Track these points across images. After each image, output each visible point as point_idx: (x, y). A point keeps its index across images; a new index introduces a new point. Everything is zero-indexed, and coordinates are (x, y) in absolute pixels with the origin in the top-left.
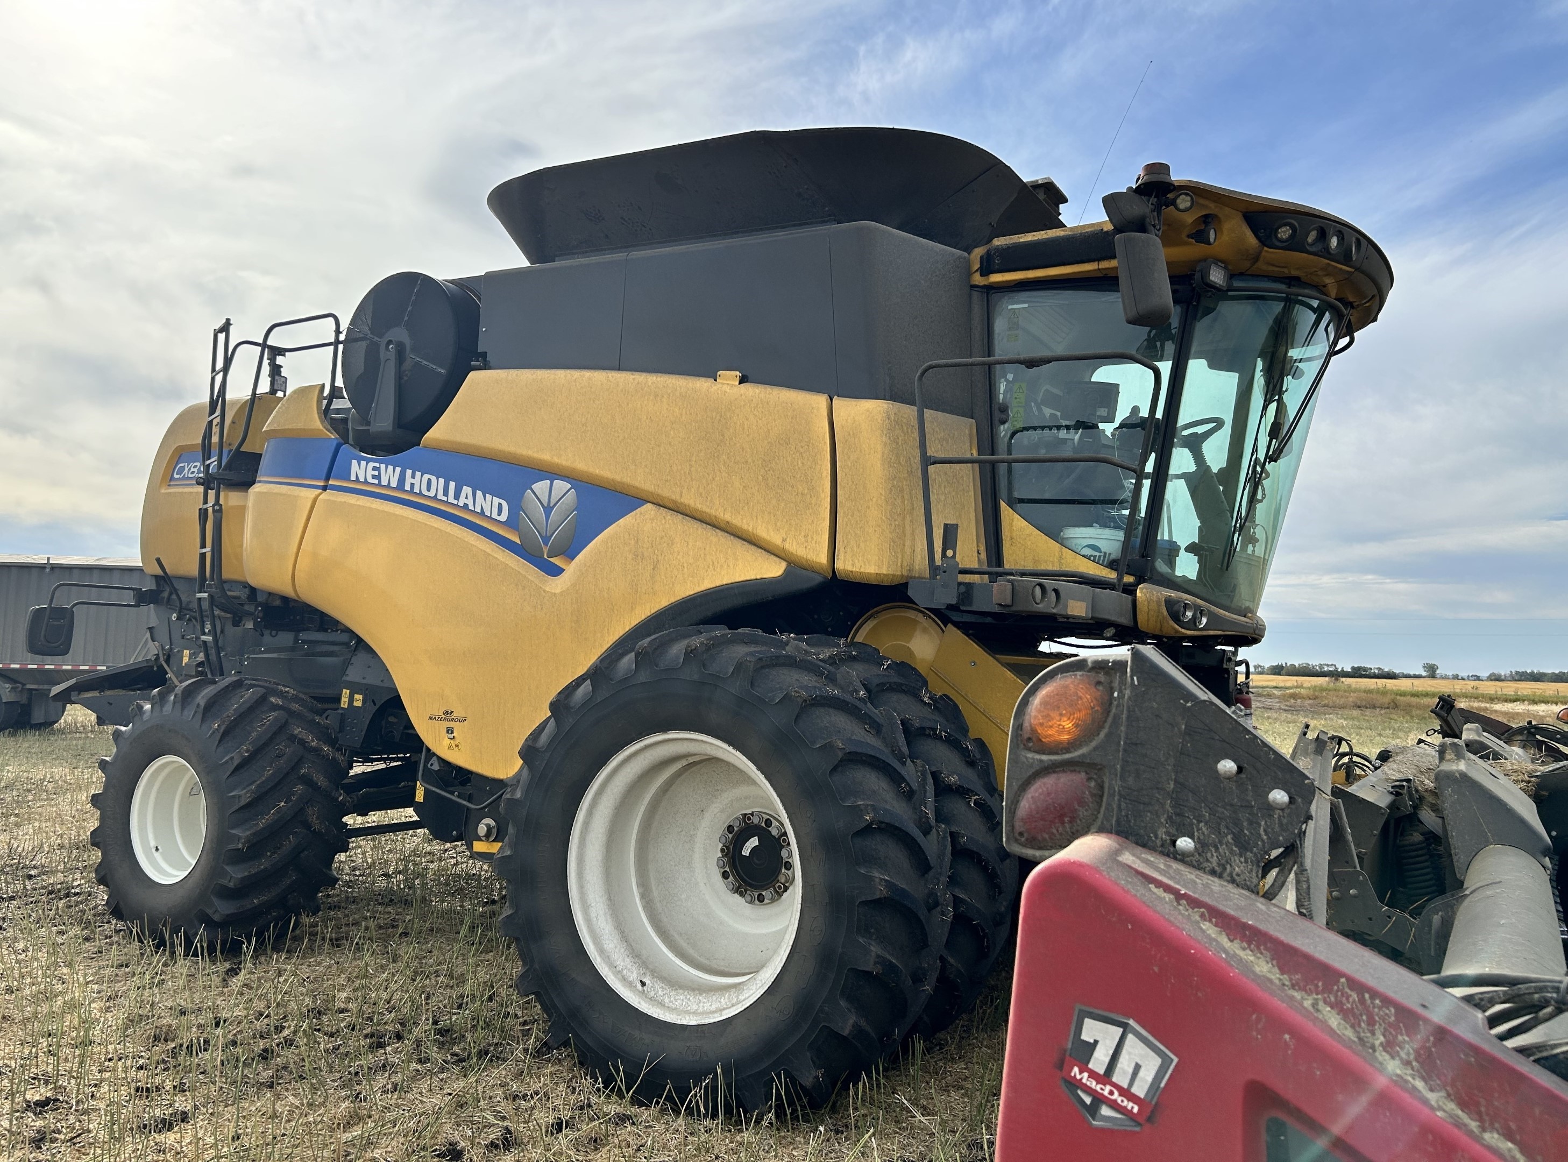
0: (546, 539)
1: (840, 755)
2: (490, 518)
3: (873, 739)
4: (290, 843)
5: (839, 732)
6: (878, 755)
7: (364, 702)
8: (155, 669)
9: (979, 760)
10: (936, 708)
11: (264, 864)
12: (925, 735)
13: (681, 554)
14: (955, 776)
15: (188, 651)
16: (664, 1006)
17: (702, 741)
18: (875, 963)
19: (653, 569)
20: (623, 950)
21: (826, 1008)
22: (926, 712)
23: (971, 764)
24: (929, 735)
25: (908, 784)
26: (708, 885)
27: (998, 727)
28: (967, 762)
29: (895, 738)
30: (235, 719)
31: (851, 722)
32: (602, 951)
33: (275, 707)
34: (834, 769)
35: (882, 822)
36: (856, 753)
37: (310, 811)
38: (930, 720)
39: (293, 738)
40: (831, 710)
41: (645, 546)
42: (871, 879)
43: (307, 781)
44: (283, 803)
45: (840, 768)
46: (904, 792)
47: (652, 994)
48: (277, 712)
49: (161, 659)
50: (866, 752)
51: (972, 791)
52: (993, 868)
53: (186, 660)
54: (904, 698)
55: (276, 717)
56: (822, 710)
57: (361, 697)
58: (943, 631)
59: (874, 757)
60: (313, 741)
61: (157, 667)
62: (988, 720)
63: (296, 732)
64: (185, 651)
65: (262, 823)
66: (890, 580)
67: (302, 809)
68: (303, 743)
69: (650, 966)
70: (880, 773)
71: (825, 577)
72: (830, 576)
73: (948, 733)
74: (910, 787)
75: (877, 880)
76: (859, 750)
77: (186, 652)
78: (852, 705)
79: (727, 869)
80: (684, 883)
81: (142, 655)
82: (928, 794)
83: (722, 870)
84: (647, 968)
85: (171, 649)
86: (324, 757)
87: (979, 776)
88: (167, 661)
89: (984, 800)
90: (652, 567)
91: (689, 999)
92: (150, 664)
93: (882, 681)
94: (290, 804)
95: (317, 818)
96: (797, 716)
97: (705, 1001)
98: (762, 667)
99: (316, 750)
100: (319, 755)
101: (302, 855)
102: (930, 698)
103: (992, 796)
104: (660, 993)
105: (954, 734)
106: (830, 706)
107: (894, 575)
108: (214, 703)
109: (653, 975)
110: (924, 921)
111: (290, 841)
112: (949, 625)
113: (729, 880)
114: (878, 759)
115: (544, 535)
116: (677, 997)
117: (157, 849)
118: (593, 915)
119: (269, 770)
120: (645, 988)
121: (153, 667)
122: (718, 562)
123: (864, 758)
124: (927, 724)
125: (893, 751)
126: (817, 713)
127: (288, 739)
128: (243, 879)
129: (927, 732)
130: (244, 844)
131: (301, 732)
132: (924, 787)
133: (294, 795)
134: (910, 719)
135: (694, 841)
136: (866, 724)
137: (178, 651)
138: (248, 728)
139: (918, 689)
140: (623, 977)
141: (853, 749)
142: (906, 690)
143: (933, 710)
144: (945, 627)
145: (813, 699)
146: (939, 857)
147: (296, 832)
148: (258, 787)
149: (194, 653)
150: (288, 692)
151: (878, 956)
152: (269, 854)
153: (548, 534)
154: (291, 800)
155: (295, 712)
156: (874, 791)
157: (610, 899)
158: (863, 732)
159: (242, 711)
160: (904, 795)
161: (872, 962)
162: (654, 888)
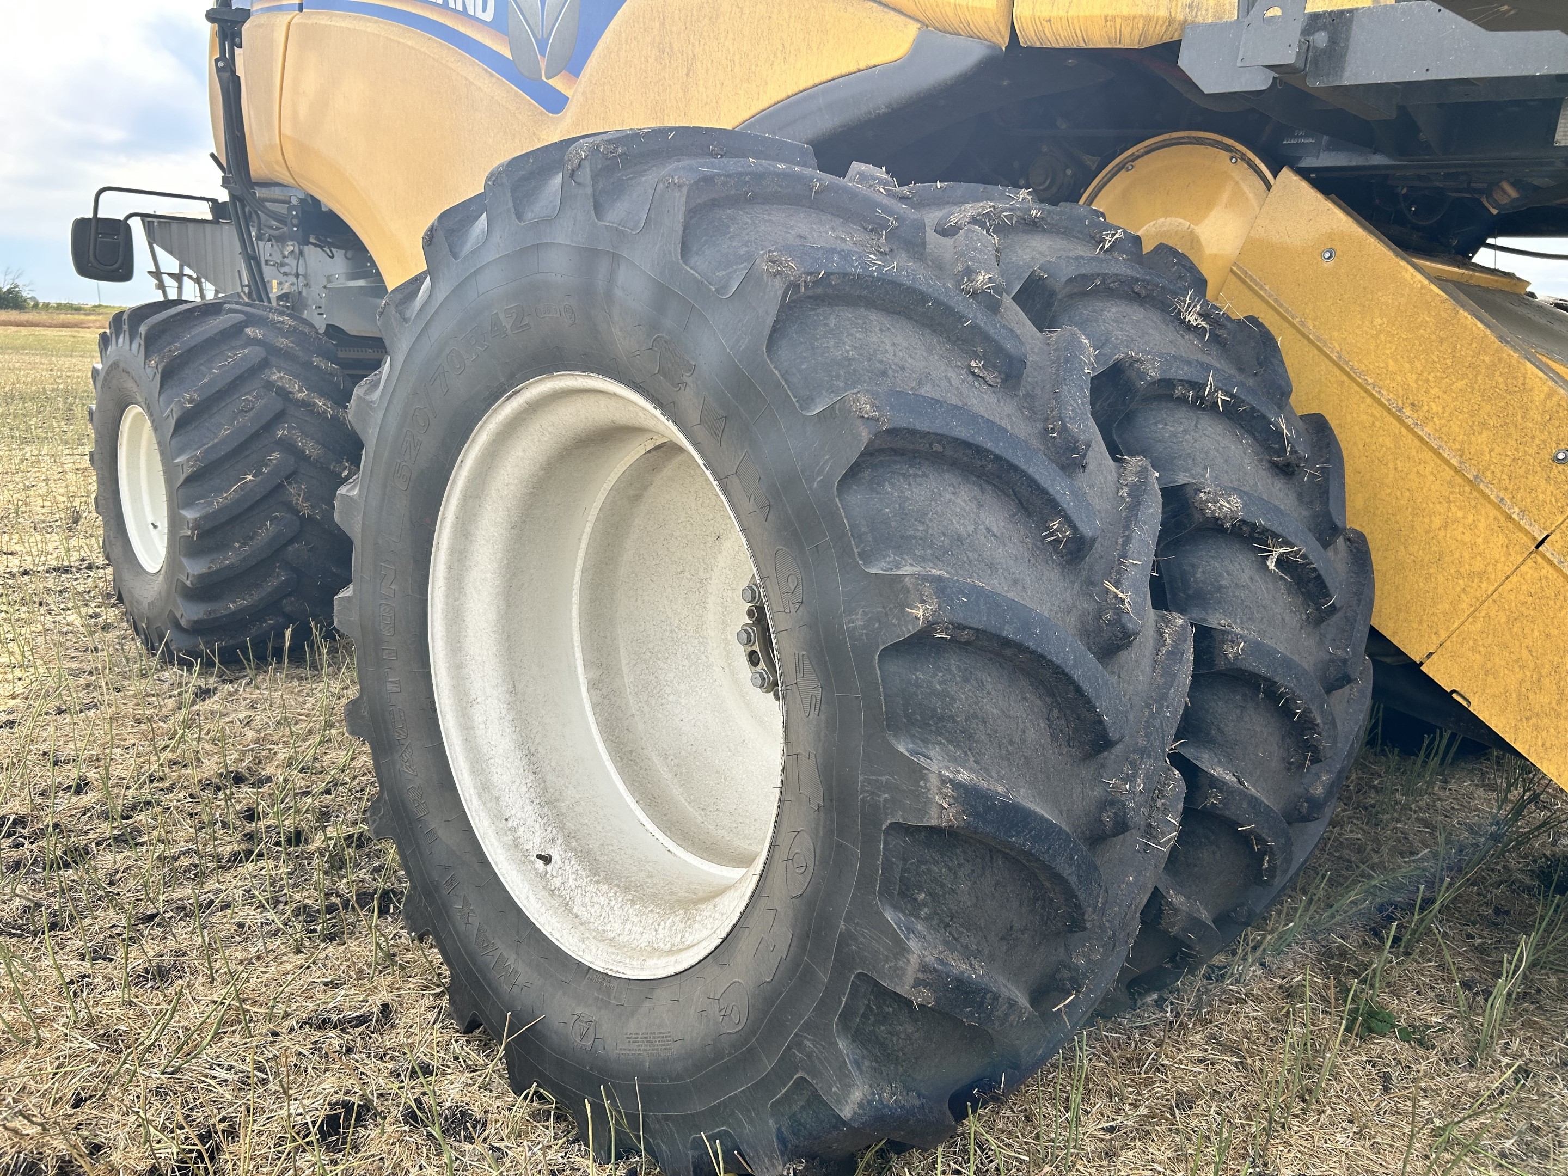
0: (542, 44)
1: (865, 435)
2: (474, 18)
3: (991, 398)
4: (267, 531)
5: (884, 373)
6: (980, 440)
9: (1306, 461)
10: (1215, 338)
11: (230, 558)
12: (1170, 398)
13: (731, 35)
14: (1235, 498)
16: (570, 910)
17: (615, 394)
18: (917, 983)
19: (687, 75)
20: (524, 789)
21: (808, 1044)
22: (1189, 347)
23: (1286, 470)
24: (1183, 400)
25: (1068, 520)
26: (727, 670)
27: (1367, 391)
28: (1275, 465)
29: (1057, 397)
30: (180, 355)
31: (930, 350)
32: (485, 788)
33: (253, 341)
34: (853, 472)
35: (963, 628)
36: (912, 432)
37: (292, 489)
38: (1189, 363)
39: (269, 385)
40: (874, 316)
41: (674, 29)
42: (919, 773)
43: (287, 446)
44: (250, 477)
45: (866, 474)
46: (1058, 541)
47: (557, 882)
48: (251, 348)
50: (944, 431)
51: (1275, 536)
52: (1307, 711)
54: (1137, 313)
55: (245, 356)
56: (848, 314)
58: (1269, 186)
59: (967, 445)
60: (300, 391)
62: (1345, 378)
63: (274, 377)
64: (273, 282)
65: (218, 502)
66: (1137, 33)
67: (280, 486)
68: (284, 394)
69: (570, 825)
70: (989, 488)
71: (995, 47)
72: (1004, 43)
73: (1232, 396)
74: (1074, 528)
75: (934, 780)
76: (923, 425)
77: (275, 283)
78: (937, 302)
79: (756, 648)
80: (686, 663)
82: (1133, 547)
83: (750, 649)
84: (562, 828)
86: (322, 415)
87: (1300, 497)
89: (1304, 557)
90: (685, 70)
91: (612, 909)
93: (1083, 271)
94: (258, 479)
95: (305, 499)
96: (774, 330)
97: (636, 920)
98: (714, 204)
99: (307, 405)
100: (312, 411)
101: (290, 548)
102: (1204, 315)
103: (1326, 545)
104: (571, 883)
105: (1249, 399)
106: (871, 304)
107: (1148, 19)
108: (163, 331)
109: (568, 844)
110: (1073, 880)
111: (267, 529)
112: (1286, 173)
113: (759, 667)
114: (979, 451)
115: (539, 37)
116: (595, 899)
118: (479, 719)
119: (225, 430)
120: (549, 867)
122: (792, 43)
123: (938, 448)
124: (1182, 372)
125: (1046, 430)
126: (832, 321)
127: (264, 387)
128: (201, 577)
129: (1179, 391)
130: (193, 529)
131: (281, 378)
132: (1127, 527)
133: (266, 466)
134: (1138, 360)
135: (706, 592)
136: (976, 356)
138: (203, 368)
139: (1175, 294)
140: (515, 839)
141: (904, 420)
142: (1144, 293)
143: (1206, 344)
144: (1275, 177)
145: (817, 283)
146: (1149, 706)
147: (276, 517)
148: (206, 451)
150: (282, 322)
151: (924, 968)
152: (237, 545)
153: (545, 36)
154: (262, 473)
155: (281, 349)
156: (960, 539)
157: (513, 691)
158: (957, 377)
159: (193, 344)
160: (1056, 550)
161: (909, 978)
162: (625, 670)
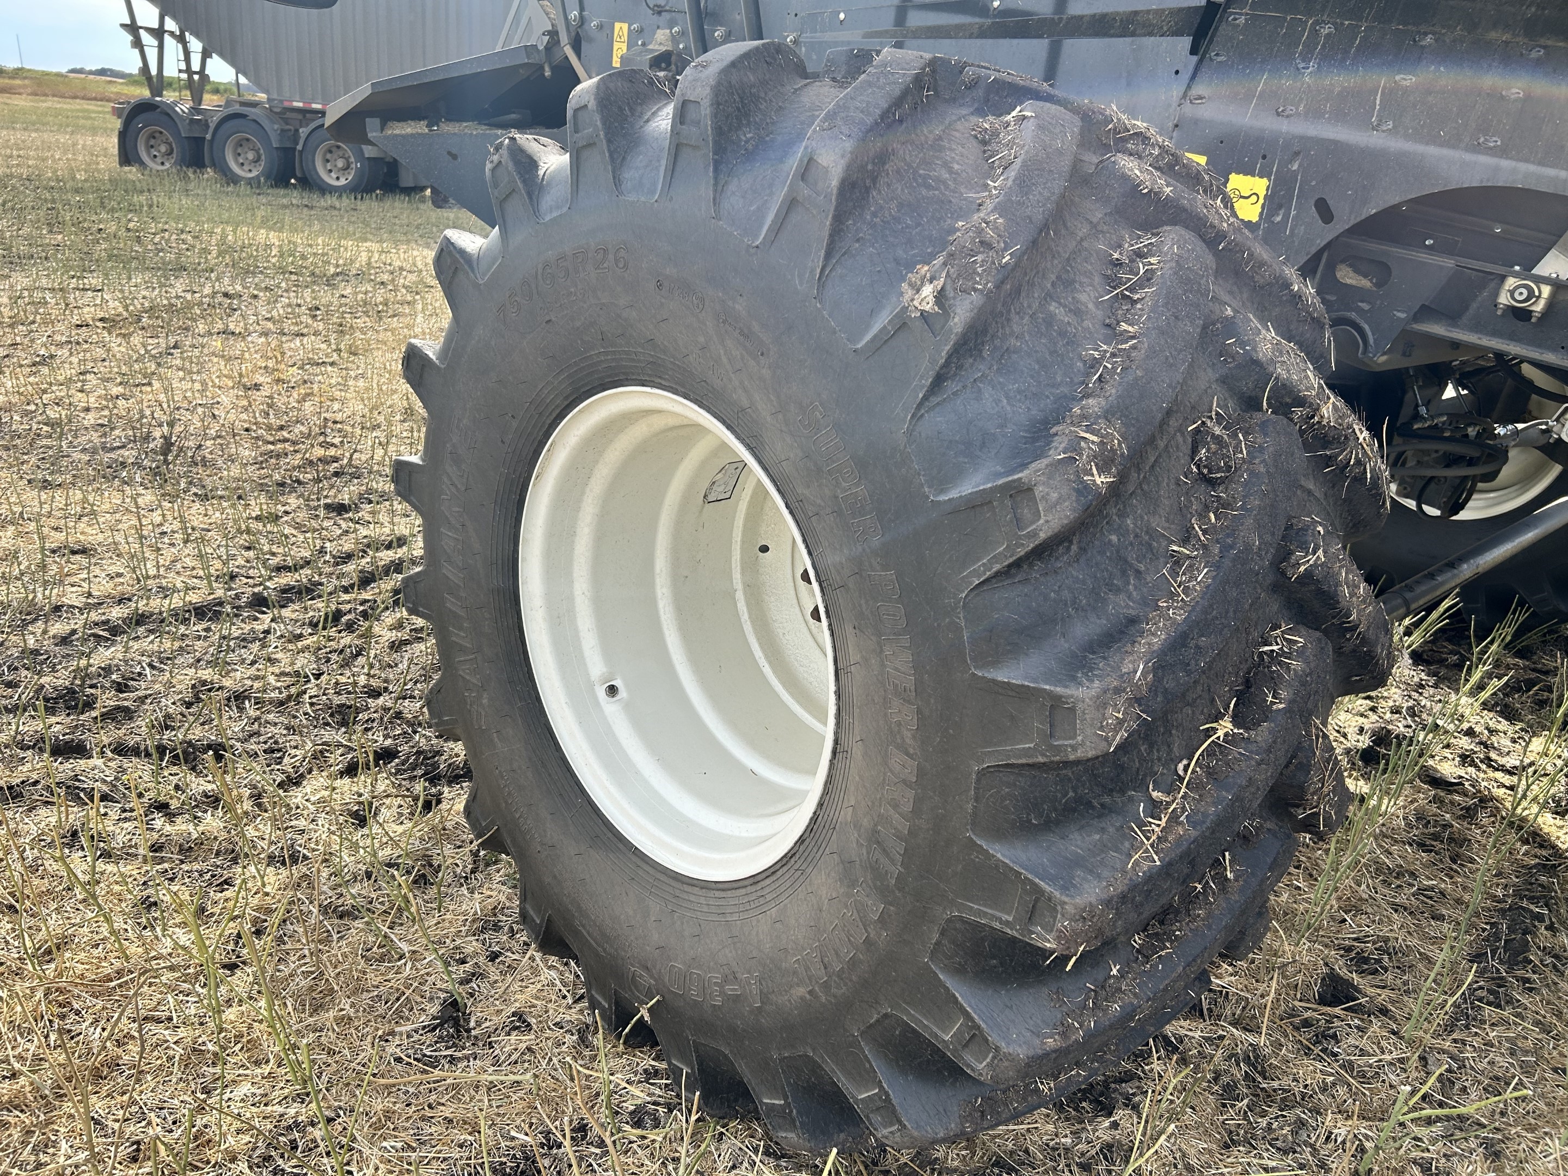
7: (1273, 203)
8: (548, 73)
15: (625, 26)
49: (564, 38)
53: (620, 49)
57: (1260, 185)
61: (553, 69)
64: (617, 26)
77: (621, 29)
81: (517, 38)
85: (582, 20)
88: (577, 46)
92: (535, 59)
117: (612, 690)
121: (541, 68)
137: (600, 27)
149: (641, 31)
